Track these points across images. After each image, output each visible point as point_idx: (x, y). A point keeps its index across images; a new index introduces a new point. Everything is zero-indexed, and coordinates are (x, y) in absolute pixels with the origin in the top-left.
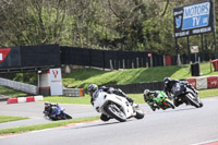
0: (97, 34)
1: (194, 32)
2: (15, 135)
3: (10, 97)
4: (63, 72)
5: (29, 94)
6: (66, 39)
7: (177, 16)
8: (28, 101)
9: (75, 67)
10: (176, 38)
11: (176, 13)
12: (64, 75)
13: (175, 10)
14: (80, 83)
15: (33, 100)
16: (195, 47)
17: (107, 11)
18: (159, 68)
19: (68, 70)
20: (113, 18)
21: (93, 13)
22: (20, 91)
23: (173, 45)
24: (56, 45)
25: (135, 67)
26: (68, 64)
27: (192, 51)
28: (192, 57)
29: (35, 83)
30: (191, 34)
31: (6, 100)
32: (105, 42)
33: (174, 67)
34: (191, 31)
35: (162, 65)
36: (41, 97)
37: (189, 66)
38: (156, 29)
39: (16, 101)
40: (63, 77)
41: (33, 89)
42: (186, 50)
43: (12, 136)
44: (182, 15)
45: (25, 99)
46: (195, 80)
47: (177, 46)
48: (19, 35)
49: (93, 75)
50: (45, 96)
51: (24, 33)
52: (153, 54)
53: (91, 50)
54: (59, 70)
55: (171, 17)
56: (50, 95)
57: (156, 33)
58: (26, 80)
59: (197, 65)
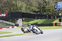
0: (32, 9)
1: (60, 9)
2: (8, 37)
3: (7, 26)
4: (22, 20)
5: (13, 26)
6: (24, 10)
7: (56, 5)
8: (12, 27)
9: (26, 18)
10: (55, 11)
11: (55, 4)
12: (23, 21)
13: (55, 3)
14: (27, 23)
15: (14, 27)
16: (61, 14)
17: (35, 3)
18: (50, 19)
19: (24, 19)
20: (37, 5)
21: (31, 3)
22: (10, 25)
23: (54, 13)
24: (21, 12)
25: (43, 19)
26: (24, 17)
27: (60, 15)
28: (60, 17)
29: (14, 23)
30: (59, 10)
31: (6, 27)
32: (35, 12)
33: (54, 19)
34: (59, 9)
35: (51, 18)
36: (16, 27)
37: (59, 19)
38: (49, 8)
39: (9, 28)
40: (22, 21)
41: (14, 24)
42: (58, 15)
43: (7, 37)
44: (57, 4)
45: (11, 27)
46: (60, 23)
47: (55, 13)
48: (10, 9)
49: (31, 21)
50: (17, 26)
51: (12, 8)
52: (48, 15)
53: (30, 14)
54: (21, 19)
55: (54, 5)
56: (18, 26)
57: (49, 10)
58: (12, 22)
59: (61, 19)
